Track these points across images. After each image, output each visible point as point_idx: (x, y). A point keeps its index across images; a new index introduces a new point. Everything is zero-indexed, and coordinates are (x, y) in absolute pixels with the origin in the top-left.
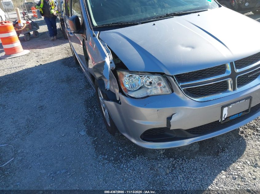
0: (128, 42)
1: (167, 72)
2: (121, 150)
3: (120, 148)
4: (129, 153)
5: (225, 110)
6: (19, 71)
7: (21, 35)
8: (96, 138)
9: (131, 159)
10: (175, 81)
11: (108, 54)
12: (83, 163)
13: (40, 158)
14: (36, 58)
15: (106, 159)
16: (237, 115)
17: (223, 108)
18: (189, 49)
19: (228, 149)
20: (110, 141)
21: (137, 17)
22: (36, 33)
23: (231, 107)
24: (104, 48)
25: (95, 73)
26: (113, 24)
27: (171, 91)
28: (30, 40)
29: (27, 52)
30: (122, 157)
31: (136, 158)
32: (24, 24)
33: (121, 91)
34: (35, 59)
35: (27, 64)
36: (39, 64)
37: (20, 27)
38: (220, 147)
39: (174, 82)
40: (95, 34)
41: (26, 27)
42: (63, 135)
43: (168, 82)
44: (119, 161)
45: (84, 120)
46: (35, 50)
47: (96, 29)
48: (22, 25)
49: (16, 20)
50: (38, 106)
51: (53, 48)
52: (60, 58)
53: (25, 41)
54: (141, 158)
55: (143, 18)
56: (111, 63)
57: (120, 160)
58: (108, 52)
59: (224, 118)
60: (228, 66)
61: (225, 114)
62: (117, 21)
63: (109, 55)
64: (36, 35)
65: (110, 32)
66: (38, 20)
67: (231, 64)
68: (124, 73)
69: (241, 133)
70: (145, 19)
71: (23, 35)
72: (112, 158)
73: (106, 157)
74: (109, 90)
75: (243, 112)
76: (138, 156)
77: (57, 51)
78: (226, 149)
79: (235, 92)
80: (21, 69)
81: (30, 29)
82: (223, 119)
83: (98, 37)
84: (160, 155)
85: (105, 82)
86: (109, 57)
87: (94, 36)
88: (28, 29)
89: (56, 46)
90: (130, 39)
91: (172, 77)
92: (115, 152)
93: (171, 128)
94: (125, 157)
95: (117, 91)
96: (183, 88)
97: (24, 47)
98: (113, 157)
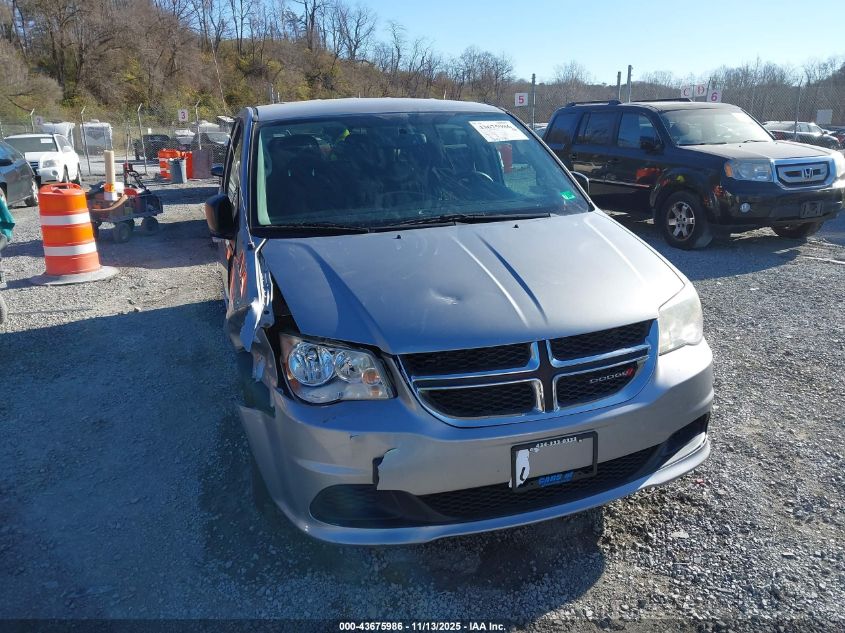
0: (320, 270)
1: (384, 347)
2: (274, 552)
3: (271, 547)
4: (291, 561)
5: (523, 457)
6: (70, 323)
7: (106, 226)
8: (217, 517)
9: (291, 577)
10: (400, 369)
11: (263, 292)
12: (162, 575)
13: (53, 552)
14: (129, 292)
15: (226, 570)
16: (559, 477)
17: (515, 449)
18: (450, 301)
19: (550, 576)
20: (251, 528)
21: (369, 215)
22: (151, 223)
23: (536, 450)
24: (261, 278)
25: (232, 335)
26: (304, 224)
27: (391, 393)
28: (127, 241)
29: (110, 271)
30: (269, 571)
31: (305, 575)
32: (120, 195)
33: (283, 385)
34: (126, 293)
35: (99, 307)
36: (131, 308)
37: (108, 203)
38: (535, 569)
39: (398, 371)
40: (253, 243)
41: (126, 204)
42: (136, 500)
43: (387, 371)
44: (258, 579)
45: (204, 467)
46: (133, 271)
47: (260, 232)
48: (115, 198)
49: (102, 183)
50: (92, 421)
51: (186, 270)
52: (196, 300)
53: (115, 243)
54: (320, 576)
55: (382, 219)
56: (265, 312)
57: (261, 577)
58: (265, 288)
59: (521, 479)
60: (534, 349)
61: (524, 469)
62: (318, 220)
63: (266, 294)
64: (150, 229)
65: (291, 243)
66: (171, 187)
67: (542, 345)
68: (296, 340)
69: (603, 543)
70: (387, 223)
71: (111, 226)
72: (244, 570)
73: (229, 564)
74: (261, 382)
75: (575, 471)
76: (313, 572)
77: (194, 278)
78: (546, 574)
79: (550, 415)
80: (77, 318)
81: (135, 212)
82: (519, 482)
83: (260, 252)
84: (371, 575)
85: (255, 361)
86: (266, 299)
87: (250, 248)
88: (128, 210)
89: (197, 264)
90: (328, 262)
91: (395, 358)
92: (256, 556)
93: (380, 487)
94: (278, 571)
95: (275, 383)
96: (419, 390)
97: (105, 259)
98: (246, 567)
